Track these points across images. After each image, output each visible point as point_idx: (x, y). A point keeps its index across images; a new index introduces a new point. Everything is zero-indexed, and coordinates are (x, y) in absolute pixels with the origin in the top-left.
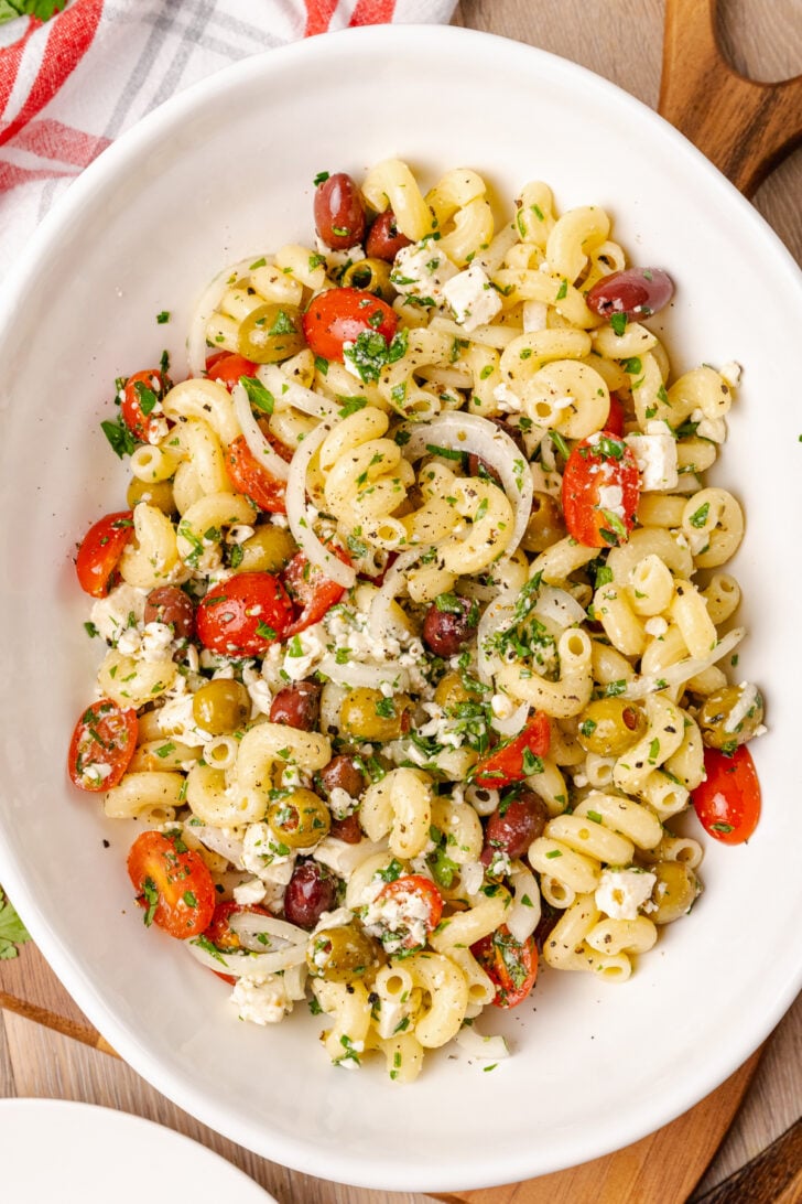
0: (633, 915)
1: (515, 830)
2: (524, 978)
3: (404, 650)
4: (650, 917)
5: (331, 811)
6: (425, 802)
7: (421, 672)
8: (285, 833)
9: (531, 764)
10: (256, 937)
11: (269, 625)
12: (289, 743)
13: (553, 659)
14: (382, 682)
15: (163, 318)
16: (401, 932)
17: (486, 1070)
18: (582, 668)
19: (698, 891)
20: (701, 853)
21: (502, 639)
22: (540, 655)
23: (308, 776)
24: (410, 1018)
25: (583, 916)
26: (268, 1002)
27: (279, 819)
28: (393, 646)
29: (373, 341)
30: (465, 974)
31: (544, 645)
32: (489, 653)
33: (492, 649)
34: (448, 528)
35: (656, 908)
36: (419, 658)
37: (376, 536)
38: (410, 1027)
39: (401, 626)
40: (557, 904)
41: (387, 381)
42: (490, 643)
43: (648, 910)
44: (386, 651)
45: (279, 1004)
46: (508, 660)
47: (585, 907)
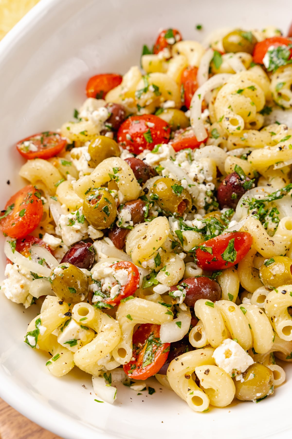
0: (228, 370)
1: (198, 284)
2: (150, 362)
3: (204, 183)
4: (236, 383)
5: (117, 219)
6: (165, 233)
7: (205, 199)
8: (88, 204)
9: (229, 253)
10: (39, 260)
11: (152, 135)
12: (122, 167)
13: (273, 229)
14: (184, 179)
15: (199, 28)
16: (106, 293)
17: (95, 400)
18: (285, 237)
19: (270, 392)
20: (284, 380)
21: (255, 203)
22: (268, 223)
23: (119, 200)
24: (79, 342)
25: (202, 354)
26: (18, 281)
27: (91, 197)
28: (201, 177)
29: (284, 52)
30: (121, 339)
31: (273, 220)
32: (244, 204)
33: (247, 203)
34: (263, 143)
35: (243, 380)
36: (209, 190)
37: (228, 120)
38: (76, 347)
39: (211, 173)
40: (193, 342)
41: (278, 77)
42: (248, 200)
43: (238, 379)
44: (196, 175)
45: (22, 287)
46: (251, 215)
47: (206, 351)
